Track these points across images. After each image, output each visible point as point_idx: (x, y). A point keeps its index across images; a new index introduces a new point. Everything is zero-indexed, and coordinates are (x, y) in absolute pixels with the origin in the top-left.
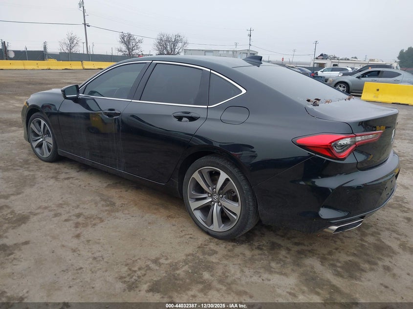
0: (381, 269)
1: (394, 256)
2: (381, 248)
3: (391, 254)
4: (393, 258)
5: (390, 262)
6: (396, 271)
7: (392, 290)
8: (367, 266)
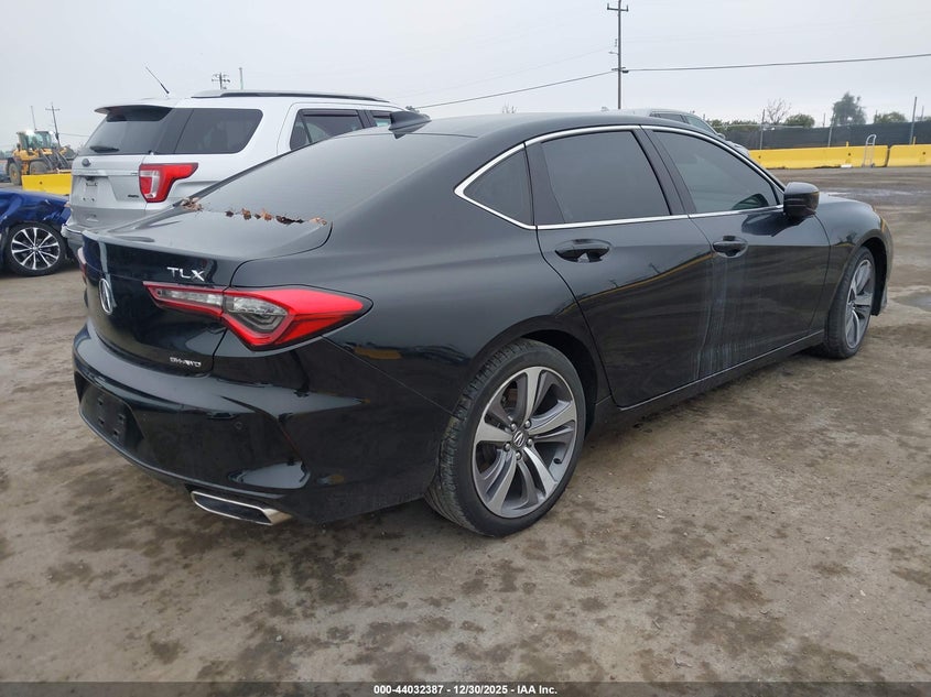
0: (62, 513)
1: (71, 543)
2: (104, 537)
3: (77, 542)
4: (67, 539)
5: (64, 530)
6: (40, 527)
7: (17, 506)
8: (84, 501)
